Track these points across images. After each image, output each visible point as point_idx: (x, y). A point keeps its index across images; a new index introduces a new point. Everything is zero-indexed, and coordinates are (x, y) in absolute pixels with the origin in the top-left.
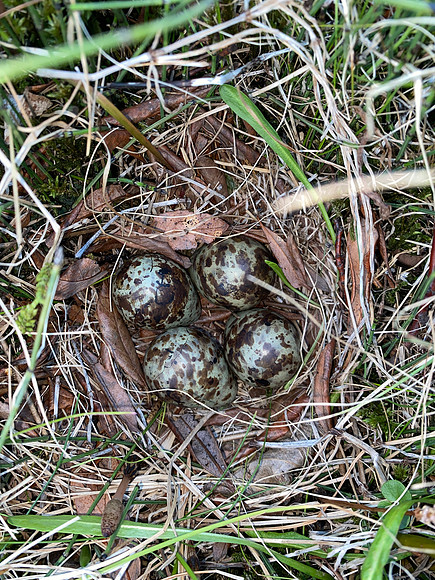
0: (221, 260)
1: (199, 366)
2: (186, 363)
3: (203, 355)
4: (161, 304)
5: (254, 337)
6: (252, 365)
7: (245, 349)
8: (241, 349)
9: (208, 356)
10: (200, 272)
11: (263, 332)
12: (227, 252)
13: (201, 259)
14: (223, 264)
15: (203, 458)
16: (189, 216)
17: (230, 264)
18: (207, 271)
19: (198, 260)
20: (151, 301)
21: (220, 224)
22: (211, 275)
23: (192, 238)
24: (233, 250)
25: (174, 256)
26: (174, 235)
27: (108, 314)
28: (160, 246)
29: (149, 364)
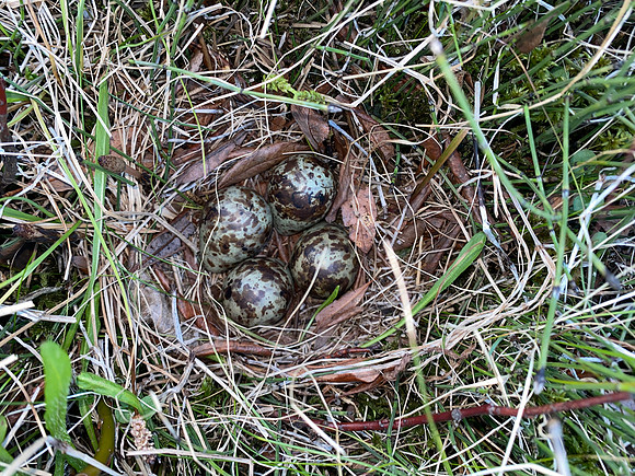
0: (335, 248)
1: (240, 235)
2: (242, 223)
3: (249, 238)
4: (293, 198)
5: (270, 282)
6: (244, 282)
7: (258, 274)
8: (258, 271)
9: (249, 243)
10: (323, 231)
11: (275, 289)
12: (344, 253)
13: (335, 231)
14: (332, 250)
15: (157, 243)
16: (372, 218)
17: (333, 256)
18: (325, 236)
19: (333, 228)
20: (295, 189)
21: (368, 246)
22: (321, 240)
23: (353, 222)
24: (346, 258)
25: (335, 207)
26: (354, 206)
27: (280, 151)
28: (344, 194)
29: (238, 191)
